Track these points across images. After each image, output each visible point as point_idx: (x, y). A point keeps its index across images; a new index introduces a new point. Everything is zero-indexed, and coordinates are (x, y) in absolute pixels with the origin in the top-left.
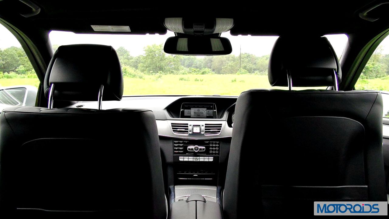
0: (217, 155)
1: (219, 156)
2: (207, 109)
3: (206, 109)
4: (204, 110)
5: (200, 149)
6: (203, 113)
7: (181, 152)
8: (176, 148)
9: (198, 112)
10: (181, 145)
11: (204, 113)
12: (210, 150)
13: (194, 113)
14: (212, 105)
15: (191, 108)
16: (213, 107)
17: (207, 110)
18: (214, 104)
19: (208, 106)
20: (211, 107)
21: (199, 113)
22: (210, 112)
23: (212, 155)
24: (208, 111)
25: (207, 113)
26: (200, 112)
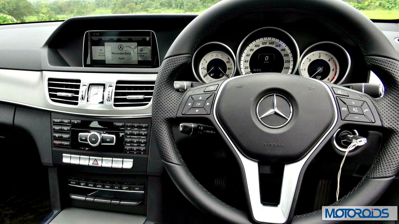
0: (142, 155)
1: (146, 156)
2: (138, 45)
3: (136, 44)
4: (133, 47)
5: (103, 140)
6: (130, 54)
7: (66, 143)
8: (57, 135)
9: (120, 52)
10: (66, 128)
11: (132, 53)
12: (127, 142)
13: (113, 53)
14: (148, 34)
15: (106, 44)
16: (150, 39)
17: (139, 47)
18: (152, 32)
19: (140, 38)
20: (148, 39)
21: (121, 54)
22: (144, 52)
23: (131, 155)
24: (141, 50)
25: (140, 54)
26: (123, 51)
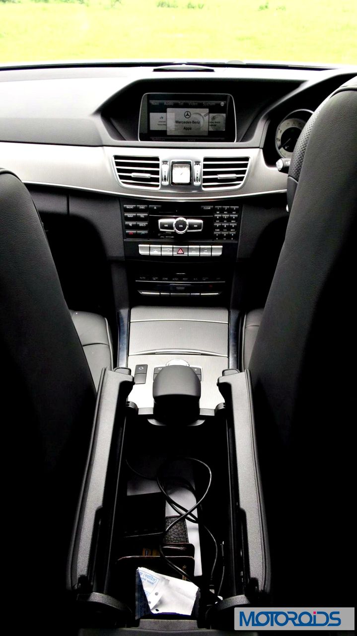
0: (232, 241)
1: (236, 242)
2: (210, 112)
3: (207, 110)
4: (203, 114)
5: (191, 227)
6: (199, 123)
7: (143, 232)
8: (131, 224)
9: (186, 120)
10: (142, 215)
11: (202, 123)
12: (216, 227)
13: (177, 122)
14: (224, 98)
15: (168, 110)
16: (225, 105)
17: (212, 115)
18: (231, 97)
19: (213, 103)
20: (222, 104)
21: (188, 122)
22: (217, 120)
23: (220, 241)
24: (214, 118)
25: (212, 123)
26: (190, 120)
